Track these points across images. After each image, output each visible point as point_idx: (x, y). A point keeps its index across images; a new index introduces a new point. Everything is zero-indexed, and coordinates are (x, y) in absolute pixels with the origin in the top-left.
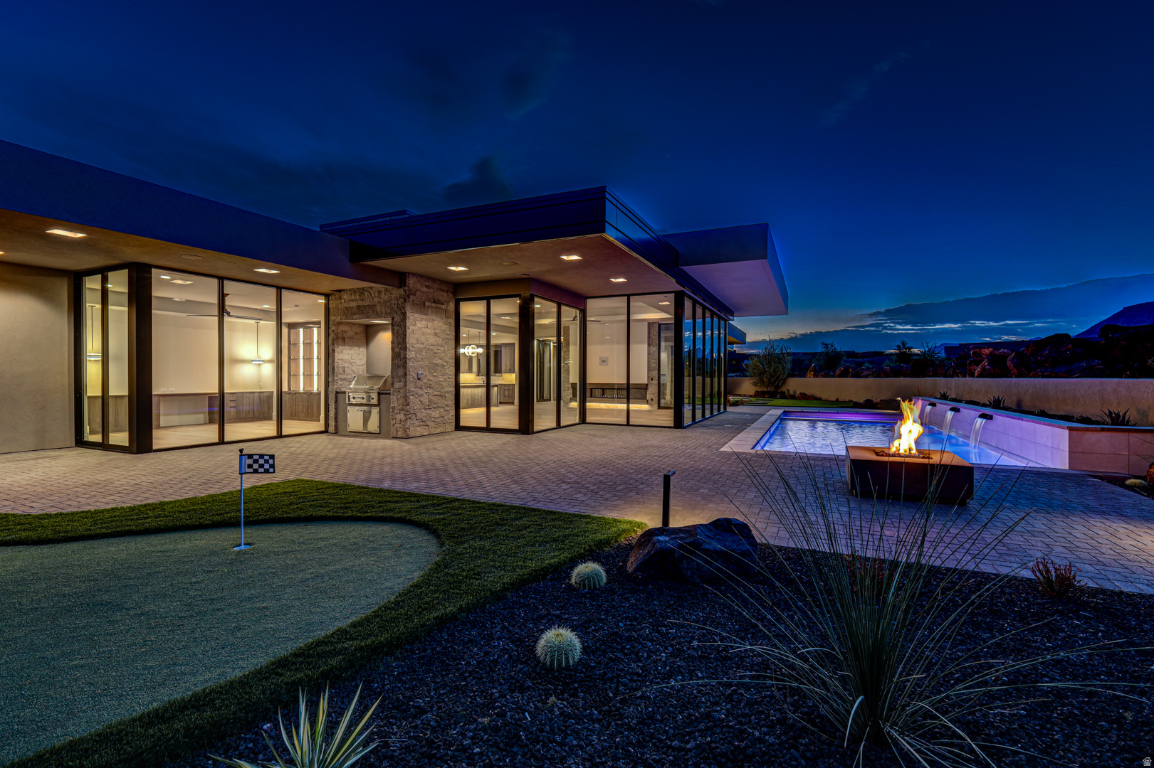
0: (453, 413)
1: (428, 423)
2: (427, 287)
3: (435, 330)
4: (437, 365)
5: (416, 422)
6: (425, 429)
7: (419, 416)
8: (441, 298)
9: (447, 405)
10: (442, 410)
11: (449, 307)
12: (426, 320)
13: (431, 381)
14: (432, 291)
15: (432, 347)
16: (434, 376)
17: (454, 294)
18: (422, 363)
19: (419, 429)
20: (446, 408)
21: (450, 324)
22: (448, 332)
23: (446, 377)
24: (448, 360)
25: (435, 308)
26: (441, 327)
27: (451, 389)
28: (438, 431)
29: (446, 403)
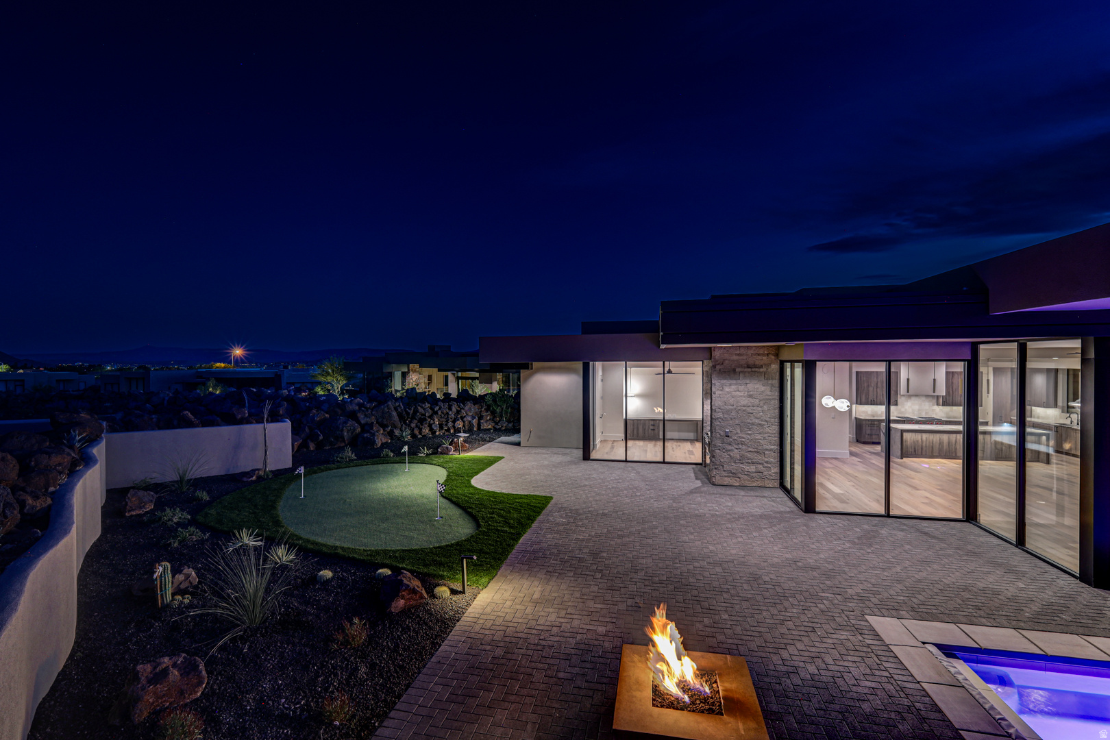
0: (776, 470)
1: (740, 475)
2: (739, 355)
3: (748, 392)
4: (752, 424)
5: (724, 473)
6: (736, 480)
7: (726, 467)
8: (757, 363)
9: (767, 462)
10: (761, 466)
11: (769, 370)
12: (736, 384)
13: (744, 438)
14: (745, 357)
15: (744, 408)
16: (748, 434)
17: (777, 355)
18: (731, 422)
19: (726, 479)
20: (766, 465)
21: (772, 385)
22: (769, 393)
23: (766, 435)
24: (767, 419)
25: (749, 372)
26: (758, 388)
27: (773, 447)
28: (754, 484)
29: (766, 460)
